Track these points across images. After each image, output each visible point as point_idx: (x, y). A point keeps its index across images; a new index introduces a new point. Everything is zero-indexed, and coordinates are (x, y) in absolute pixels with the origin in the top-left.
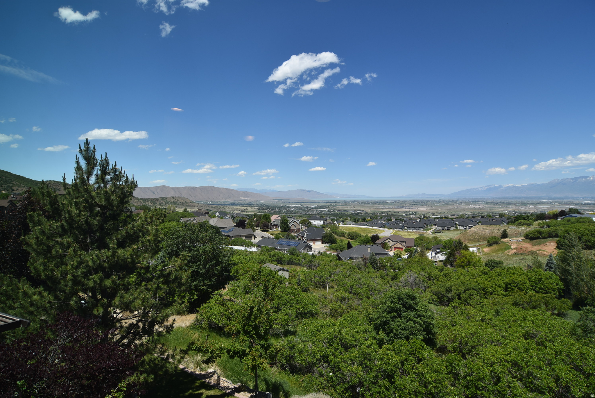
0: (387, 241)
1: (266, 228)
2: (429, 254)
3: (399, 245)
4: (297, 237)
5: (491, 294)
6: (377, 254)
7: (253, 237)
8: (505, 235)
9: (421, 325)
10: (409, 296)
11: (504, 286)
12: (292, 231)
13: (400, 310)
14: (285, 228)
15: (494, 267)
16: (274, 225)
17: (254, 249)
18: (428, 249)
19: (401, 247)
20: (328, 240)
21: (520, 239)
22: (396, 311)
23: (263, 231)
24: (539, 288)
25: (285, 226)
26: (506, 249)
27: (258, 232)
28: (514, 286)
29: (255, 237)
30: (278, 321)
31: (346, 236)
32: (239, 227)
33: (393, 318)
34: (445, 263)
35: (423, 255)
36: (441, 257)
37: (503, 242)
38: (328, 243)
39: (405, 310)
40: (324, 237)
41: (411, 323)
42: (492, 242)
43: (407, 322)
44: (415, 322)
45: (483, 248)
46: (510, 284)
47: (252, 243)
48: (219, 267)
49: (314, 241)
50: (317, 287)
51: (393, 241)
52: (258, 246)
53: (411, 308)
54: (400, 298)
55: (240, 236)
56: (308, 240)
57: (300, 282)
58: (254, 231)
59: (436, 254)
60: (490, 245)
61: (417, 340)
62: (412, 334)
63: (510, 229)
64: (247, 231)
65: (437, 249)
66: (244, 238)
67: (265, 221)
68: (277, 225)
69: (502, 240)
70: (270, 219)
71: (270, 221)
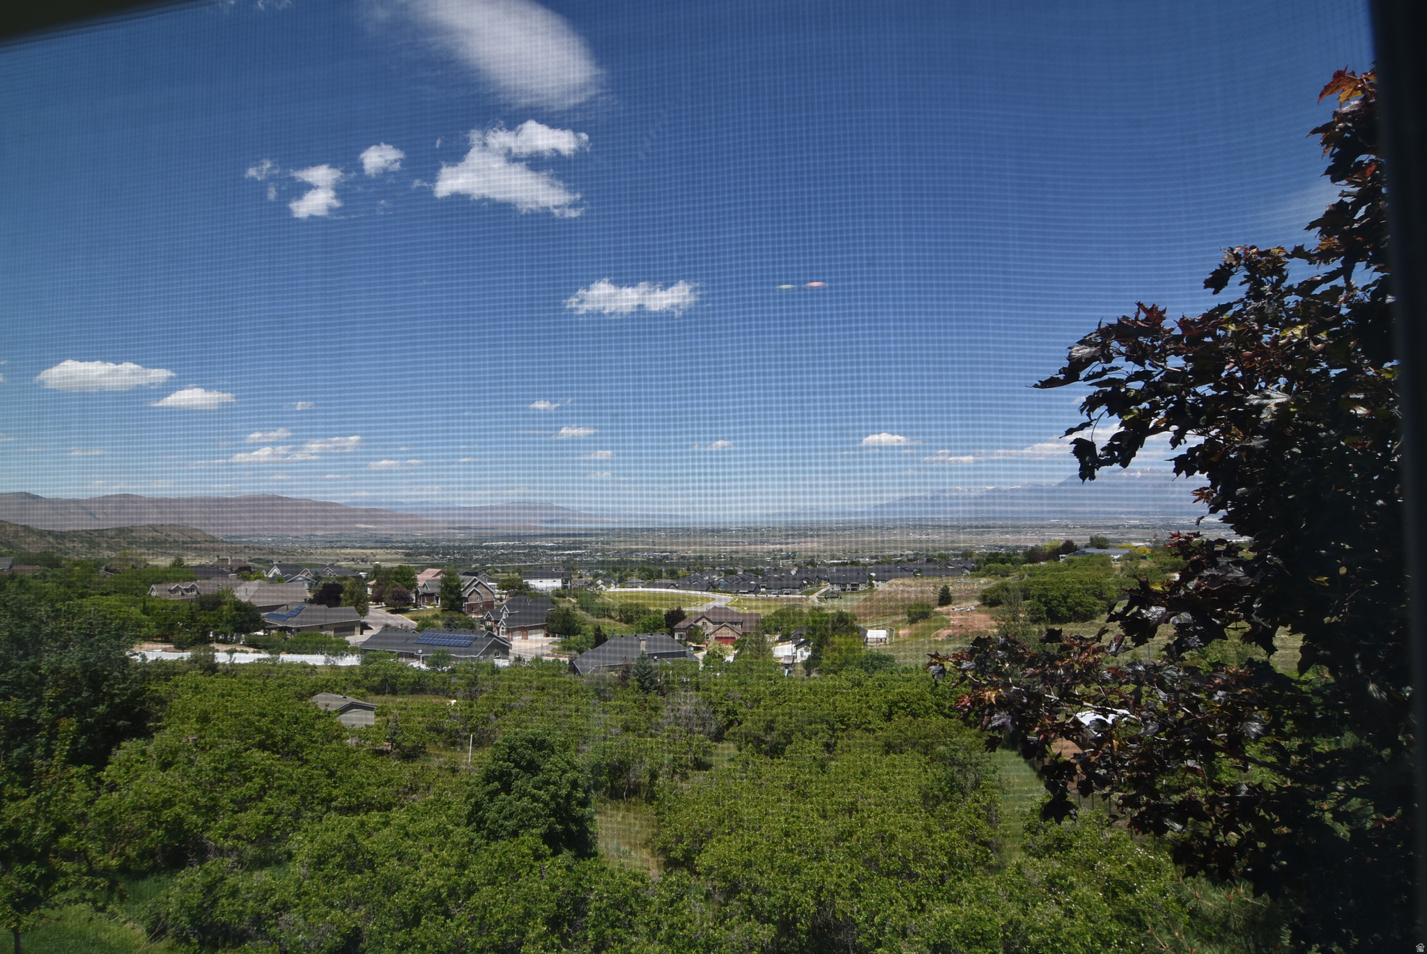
0: (700, 624)
1: (399, 604)
2: (783, 651)
3: (726, 632)
4: (483, 621)
5: (858, 727)
6: (661, 655)
7: (358, 629)
8: (945, 599)
9: (546, 804)
10: (532, 742)
11: (885, 708)
12: (472, 608)
13: (511, 774)
14: (453, 601)
15: (875, 668)
16: (425, 595)
17: (351, 661)
18: (785, 638)
19: (730, 634)
20: (562, 626)
21: (973, 604)
22: (499, 779)
23: (393, 612)
24: (950, 707)
25: (452, 597)
26: (937, 628)
27: (378, 615)
28: (903, 708)
29: (365, 627)
30: (240, 831)
31: (613, 614)
32: (320, 603)
33: (493, 795)
34: (808, 665)
35: (763, 650)
36: (804, 654)
37: (936, 613)
38: (560, 634)
39: (522, 773)
40: (551, 619)
41: (526, 801)
42: (919, 614)
43: (520, 799)
44: (535, 799)
45: (898, 629)
46: (895, 703)
47: (348, 643)
48: (102, 709)
49: (525, 631)
50: (454, 744)
51: (714, 623)
52: (360, 650)
53: (532, 768)
54: (512, 748)
55: (321, 628)
56: (508, 631)
57: (395, 733)
58: (364, 612)
59: (797, 647)
60: (913, 621)
61: (531, 839)
62: (523, 826)
63: (957, 585)
64: (345, 613)
65: (801, 636)
66: (331, 633)
67: (400, 587)
68: (432, 594)
69: (938, 609)
70: (416, 579)
71: (412, 585)
